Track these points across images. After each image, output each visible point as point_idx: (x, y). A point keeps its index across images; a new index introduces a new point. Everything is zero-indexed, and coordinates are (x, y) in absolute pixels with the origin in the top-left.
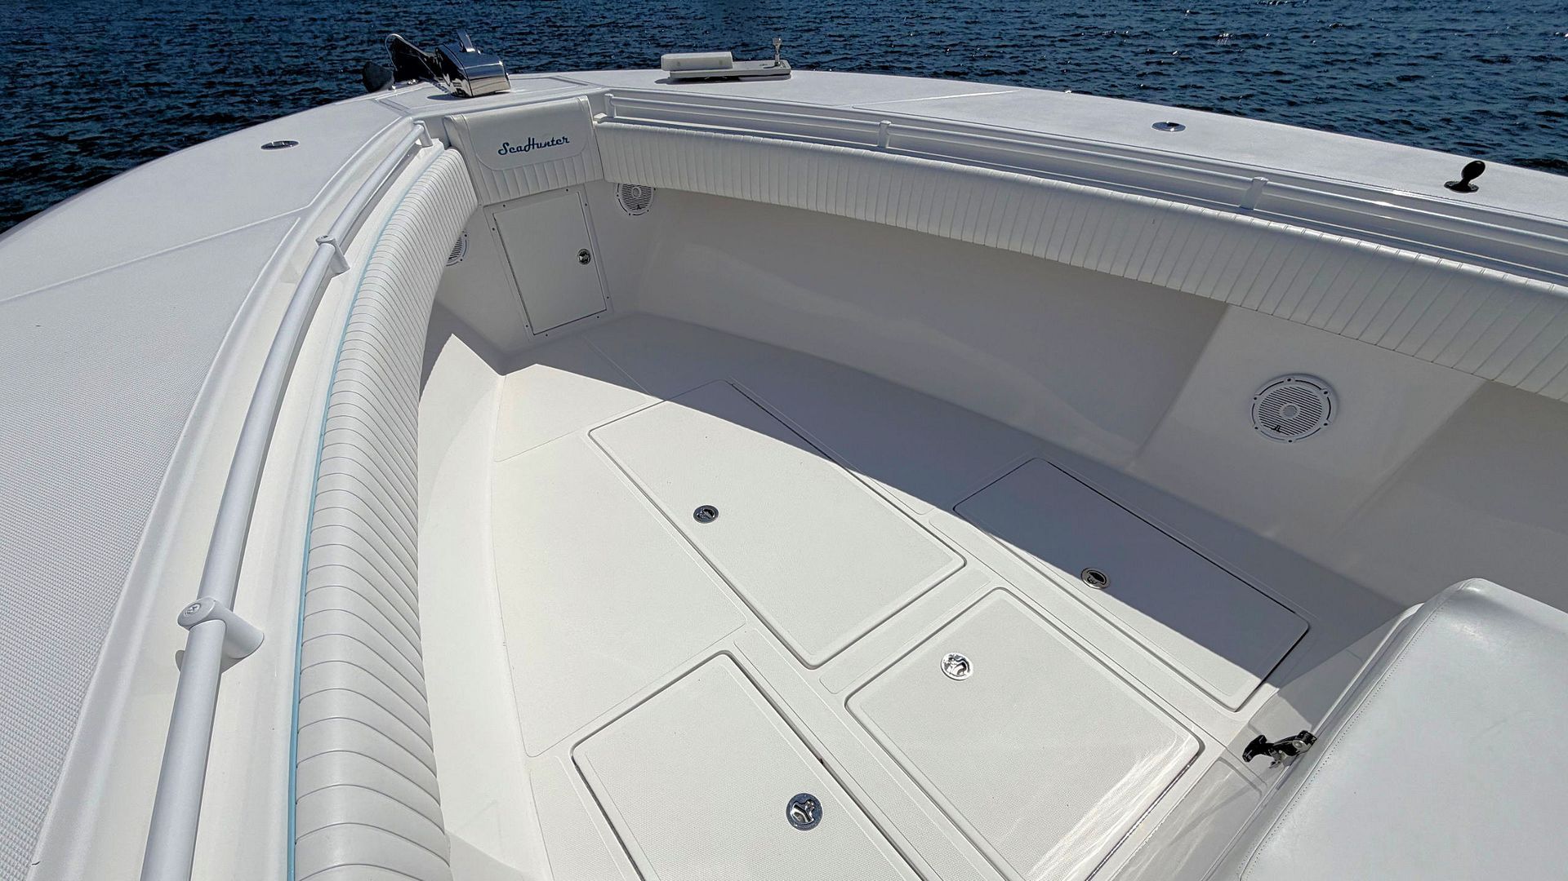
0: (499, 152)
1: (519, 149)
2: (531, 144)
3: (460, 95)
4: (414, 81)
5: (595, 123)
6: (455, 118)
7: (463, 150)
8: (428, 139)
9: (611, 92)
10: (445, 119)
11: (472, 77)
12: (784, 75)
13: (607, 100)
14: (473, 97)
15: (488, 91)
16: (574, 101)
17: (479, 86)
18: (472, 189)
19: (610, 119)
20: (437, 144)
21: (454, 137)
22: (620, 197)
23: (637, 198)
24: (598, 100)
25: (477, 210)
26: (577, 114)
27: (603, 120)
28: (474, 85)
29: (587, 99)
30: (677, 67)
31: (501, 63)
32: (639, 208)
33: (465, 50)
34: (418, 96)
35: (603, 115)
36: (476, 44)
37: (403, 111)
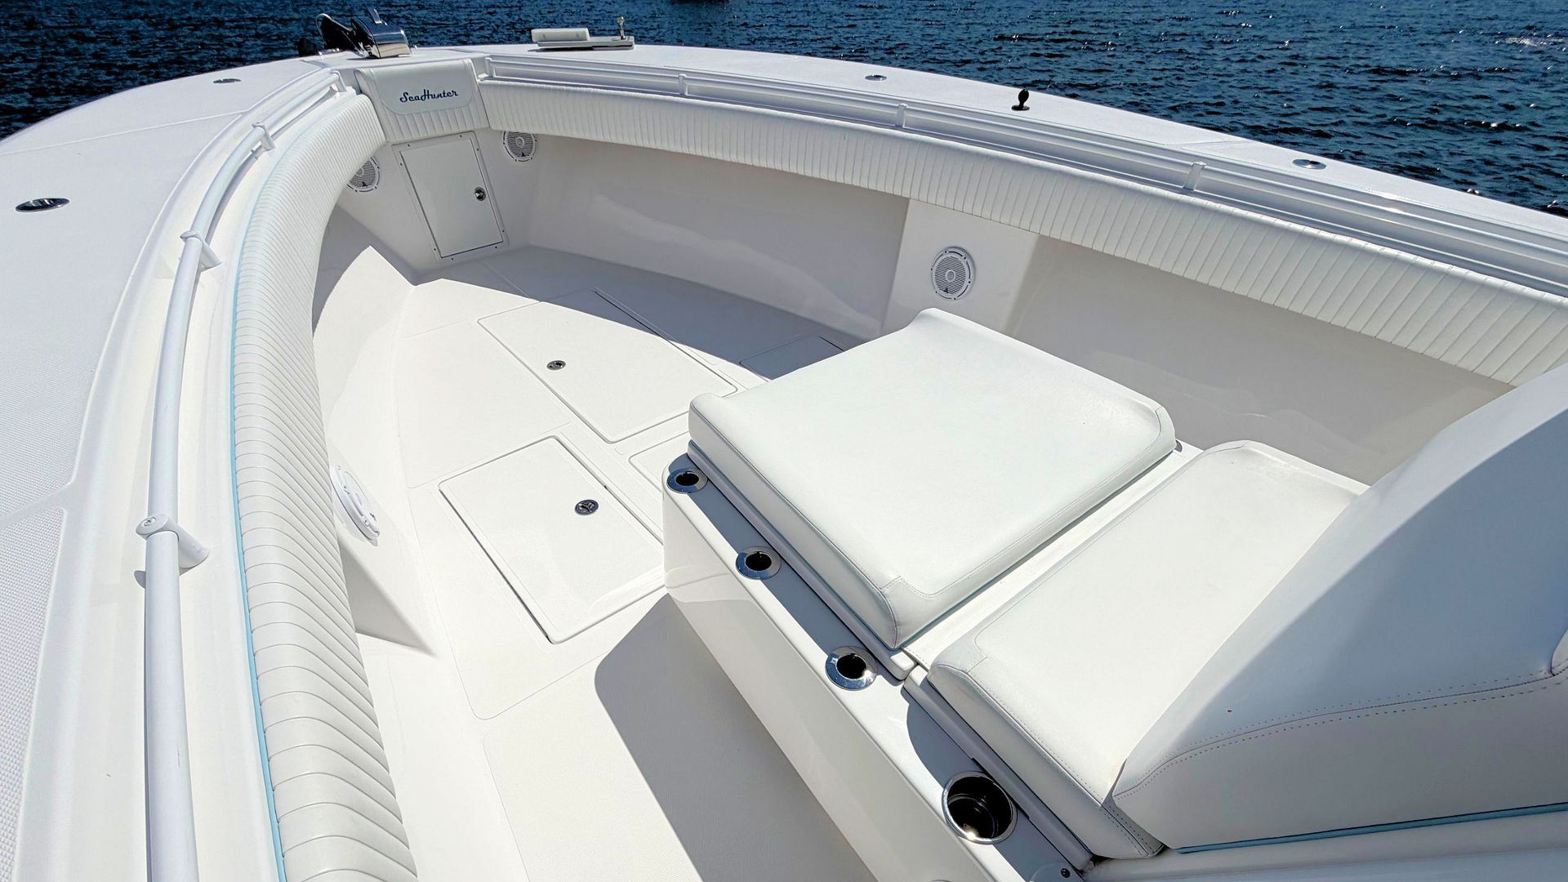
0: (401, 99)
1: (417, 98)
2: (427, 95)
3: (372, 57)
4: (338, 50)
5: (478, 81)
6: (363, 70)
7: (370, 96)
8: (343, 87)
9: (491, 57)
10: (356, 72)
11: (381, 42)
12: (630, 46)
13: (487, 62)
14: (381, 58)
15: (393, 54)
16: (460, 62)
17: (385, 50)
18: (379, 126)
19: (491, 78)
20: (351, 91)
21: (364, 85)
22: (507, 144)
23: (522, 145)
24: (479, 62)
25: (385, 145)
26: (463, 72)
27: (486, 78)
28: (382, 49)
29: (470, 61)
30: (543, 39)
31: (402, 32)
32: (523, 155)
33: (374, 22)
34: (340, 59)
35: (485, 75)
36: (382, 17)
37: (324, 66)
